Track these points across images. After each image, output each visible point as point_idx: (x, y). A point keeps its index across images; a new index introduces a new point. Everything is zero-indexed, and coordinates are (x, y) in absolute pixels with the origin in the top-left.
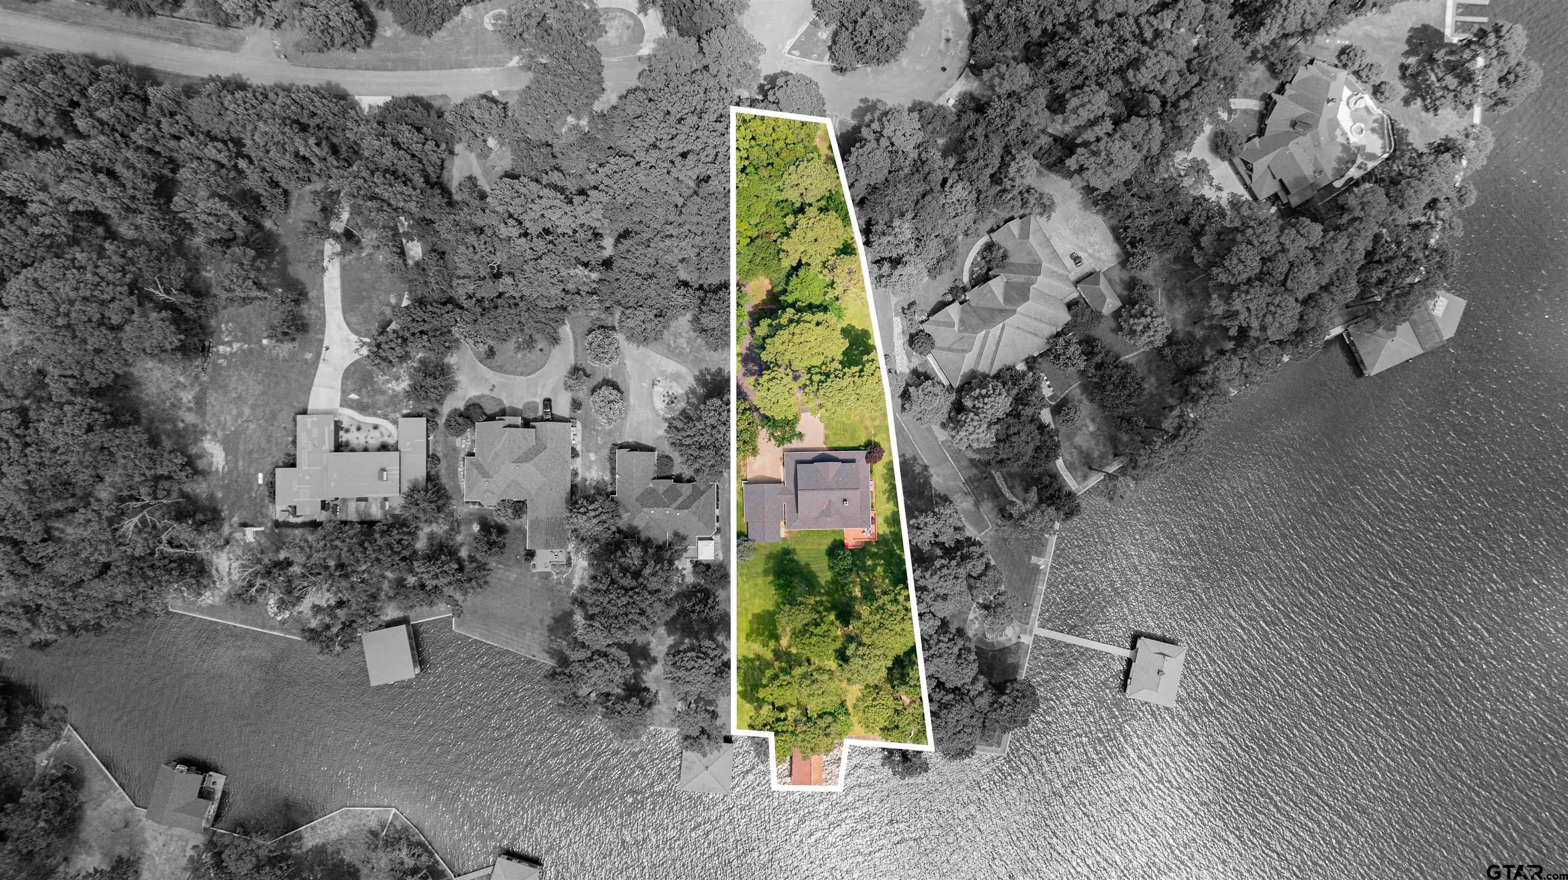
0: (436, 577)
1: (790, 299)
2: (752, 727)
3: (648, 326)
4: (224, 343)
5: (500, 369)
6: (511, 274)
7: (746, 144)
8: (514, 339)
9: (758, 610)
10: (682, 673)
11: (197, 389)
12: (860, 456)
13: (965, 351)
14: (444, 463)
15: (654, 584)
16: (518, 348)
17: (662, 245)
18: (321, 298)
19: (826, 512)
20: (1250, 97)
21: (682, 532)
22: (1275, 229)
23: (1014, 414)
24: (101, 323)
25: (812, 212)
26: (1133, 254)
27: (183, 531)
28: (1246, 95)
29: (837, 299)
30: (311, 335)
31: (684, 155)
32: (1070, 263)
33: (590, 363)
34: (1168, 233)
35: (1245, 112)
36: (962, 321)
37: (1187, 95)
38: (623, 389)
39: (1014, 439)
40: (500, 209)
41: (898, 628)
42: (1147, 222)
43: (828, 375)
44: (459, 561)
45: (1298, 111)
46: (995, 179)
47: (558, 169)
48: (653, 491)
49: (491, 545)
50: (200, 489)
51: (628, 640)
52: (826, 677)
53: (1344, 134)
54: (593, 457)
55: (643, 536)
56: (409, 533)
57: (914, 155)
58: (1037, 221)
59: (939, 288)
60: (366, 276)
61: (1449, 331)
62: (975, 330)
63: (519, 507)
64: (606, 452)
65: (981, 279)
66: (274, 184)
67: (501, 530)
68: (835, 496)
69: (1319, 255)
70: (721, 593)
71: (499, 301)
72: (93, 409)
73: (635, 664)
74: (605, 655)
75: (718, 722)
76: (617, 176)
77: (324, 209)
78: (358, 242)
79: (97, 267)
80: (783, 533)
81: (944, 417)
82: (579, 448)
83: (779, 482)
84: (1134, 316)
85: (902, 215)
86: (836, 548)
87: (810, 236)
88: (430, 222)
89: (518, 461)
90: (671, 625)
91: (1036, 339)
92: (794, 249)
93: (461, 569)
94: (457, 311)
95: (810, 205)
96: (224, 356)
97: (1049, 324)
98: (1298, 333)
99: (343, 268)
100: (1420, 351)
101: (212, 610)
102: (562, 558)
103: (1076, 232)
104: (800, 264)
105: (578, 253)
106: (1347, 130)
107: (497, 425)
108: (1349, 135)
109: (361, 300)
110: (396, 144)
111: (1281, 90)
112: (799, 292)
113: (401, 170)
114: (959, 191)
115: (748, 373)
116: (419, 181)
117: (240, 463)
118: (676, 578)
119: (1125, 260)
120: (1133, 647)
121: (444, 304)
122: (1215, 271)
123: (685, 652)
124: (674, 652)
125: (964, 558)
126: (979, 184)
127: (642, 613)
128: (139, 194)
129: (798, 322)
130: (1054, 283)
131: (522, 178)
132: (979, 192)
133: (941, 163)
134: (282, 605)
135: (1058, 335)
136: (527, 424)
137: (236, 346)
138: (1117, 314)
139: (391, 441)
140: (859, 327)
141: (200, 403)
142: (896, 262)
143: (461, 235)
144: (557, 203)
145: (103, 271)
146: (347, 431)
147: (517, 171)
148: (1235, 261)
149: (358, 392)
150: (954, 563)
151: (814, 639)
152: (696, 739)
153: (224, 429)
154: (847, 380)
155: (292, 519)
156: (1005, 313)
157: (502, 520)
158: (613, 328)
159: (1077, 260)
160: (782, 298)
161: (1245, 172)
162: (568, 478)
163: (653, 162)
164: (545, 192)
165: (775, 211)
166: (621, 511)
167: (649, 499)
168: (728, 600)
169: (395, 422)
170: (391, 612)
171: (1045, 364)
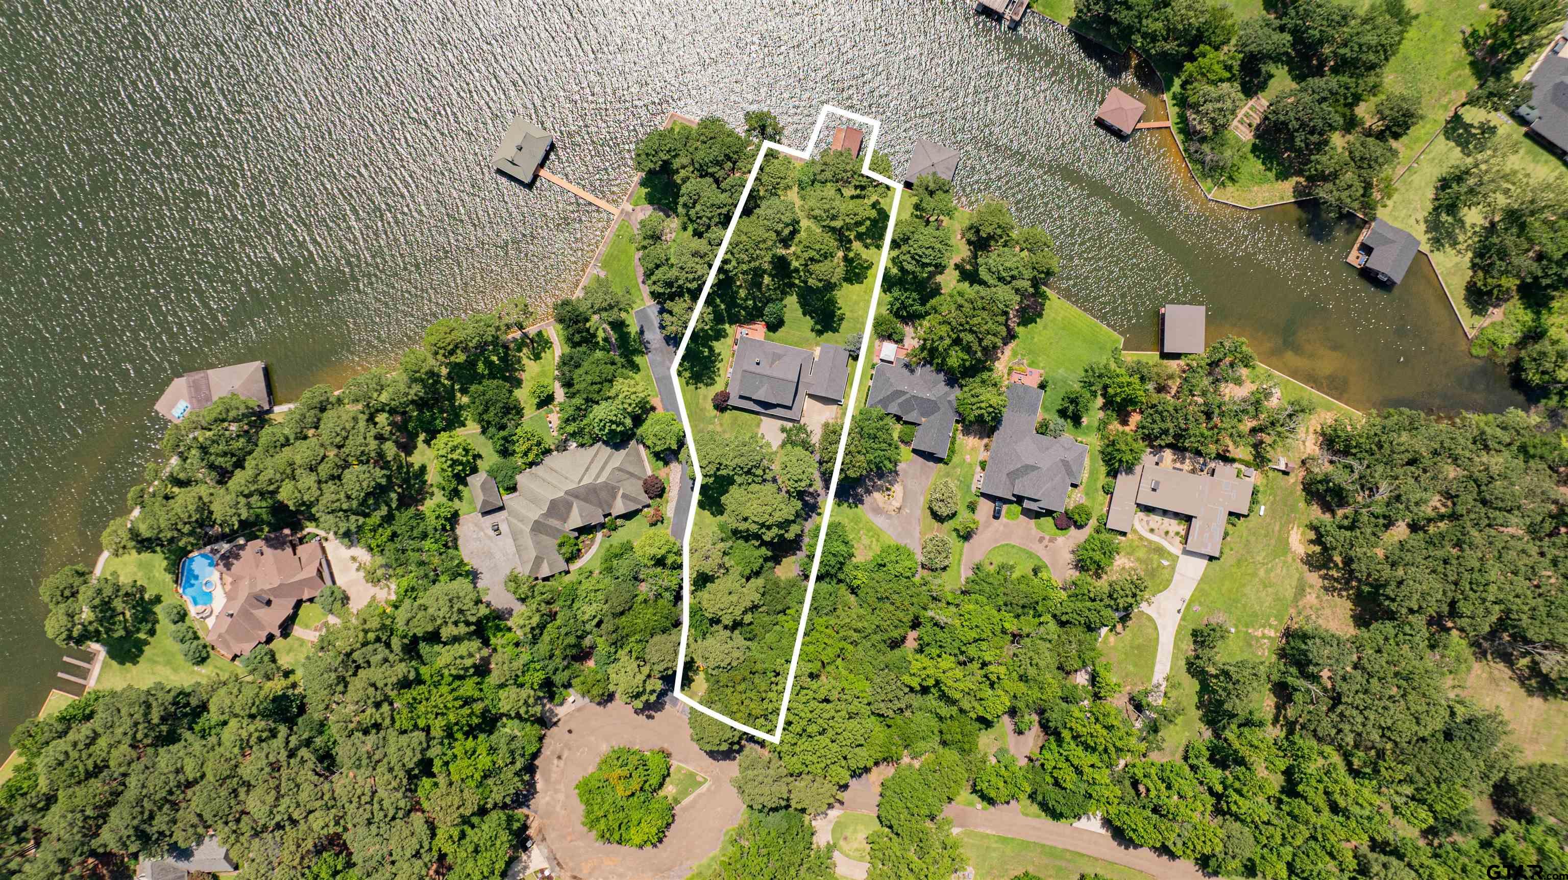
0: (1129, 384)
1: (764, 551)
2: (888, 188)
3: (893, 558)
4: (1270, 638)
5: (1031, 555)
6: (1004, 631)
7: (771, 695)
8: (1014, 576)
9: (857, 287)
10: (938, 246)
11: (1300, 603)
12: (734, 401)
13: (619, 469)
14: (1099, 486)
15: (944, 330)
16: (1012, 567)
17: (866, 624)
18: (1175, 658)
19: (777, 357)
20: (299, 639)
21: (906, 372)
22: (323, 501)
23: (591, 401)
24: (1370, 676)
25: (727, 620)
26: (446, 519)
27: (1341, 478)
28: (302, 642)
29: (722, 540)
30: (1191, 627)
31: (826, 701)
32: (504, 527)
33: (953, 541)
34: (412, 529)
35: (307, 626)
36: (614, 497)
37: (365, 644)
38: (928, 512)
39: (598, 379)
40: (1000, 692)
41: (744, 238)
42: (427, 544)
43: (749, 472)
44: (1104, 395)
45: (262, 613)
46: (553, 616)
47: (941, 719)
48: (923, 415)
49: (1074, 401)
50: (1315, 513)
51: (976, 287)
52: (817, 212)
53: (223, 585)
54: (968, 458)
55: (942, 376)
56: (1143, 427)
57: (622, 653)
58: (524, 571)
59: (628, 532)
60: (1131, 668)
61: (180, 384)
62: (605, 484)
63: (1043, 429)
64: (955, 459)
65: (586, 530)
66: (1193, 768)
67: (1062, 413)
68: (764, 369)
69: (289, 471)
70: (884, 311)
71: (1020, 611)
72: (1393, 600)
73: (976, 266)
74: (1000, 279)
75: (915, 200)
76: (890, 696)
77: (1156, 730)
78: (1132, 699)
79: (1364, 725)
80: (817, 351)
81: (652, 415)
82: (979, 469)
83: (811, 396)
84: (461, 463)
85: (645, 601)
86: (774, 326)
87: (734, 598)
88: (1065, 699)
89: (1034, 468)
90: (936, 291)
91: (552, 465)
92: (751, 592)
93: (1105, 387)
94: (1058, 613)
95: (726, 627)
96: (1270, 626)
97: (536, 476)
98: (323, 409)
99: (1149, 679)
100: (210, 372)
101: (1329, 408)
102: (1015, 377)
103: (490, 555)
104: (748, 579)
105: (941, 635)
106: (219, 587)
107: (1045, 504)
108: (218, 582)
109: (1138, 647)
110: (1079, 771)
111: (270, 638)
112: (755, 554)
113: (1081, 748)
114: (588, 610)
115: (815, 495)
116: (1066, 734)
117: (1277, 528)
118: (921, 332)
119: (454, 519)
120: (536, 177)
121: (1068, 622)
122: (383, 481)
123: (930, 265)
124: (940, 268)
125: (669, 284)
126: (569, 613)
127: (960, 307)
128: (1314, 783)
129: (763, 525)
130: (523, 511)
131: (974, 716)
132: (570, 607)
133: (599, 640)
134: (1268, 395)
135: (531, 464)
136: (1020, 500)
137: (1259, 633)
138: (474, 470)
139: (1141, 515)
140: (707, 513)
141: (1301, 590)
142: (660, 562)
143: (1040, 679)
144: (950, 683)
145: (1360, 719)
146: (1177, 534)
147: (977, 725)
148: (365, 484)
149: (1160, 565)
150: (681, 282)
151: (817, 247)
152: (940, 188)
153: (1285, 562)
154: (733, 464)
155: (1243, 468)
156: (574, 494)
157: (1061, 421)
158: (923, 566)
159: (496, 529)
160: (769, 554)
161: (324, 571)
162: (993, 445)
163: (856, 702)
164: (957, 696)
165: (758, 630)
166: (955, 404)
167: (929, 407)
168: (879, 304)
169: (1134, 531)
170: (1173, 366)
171: (550, 442)
